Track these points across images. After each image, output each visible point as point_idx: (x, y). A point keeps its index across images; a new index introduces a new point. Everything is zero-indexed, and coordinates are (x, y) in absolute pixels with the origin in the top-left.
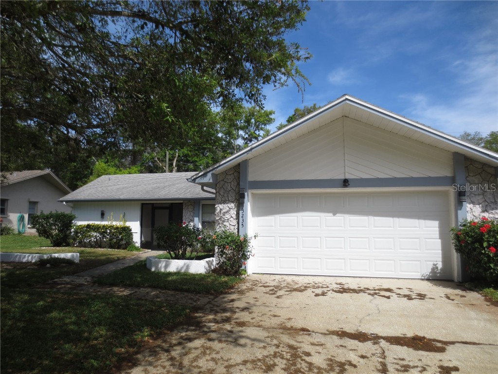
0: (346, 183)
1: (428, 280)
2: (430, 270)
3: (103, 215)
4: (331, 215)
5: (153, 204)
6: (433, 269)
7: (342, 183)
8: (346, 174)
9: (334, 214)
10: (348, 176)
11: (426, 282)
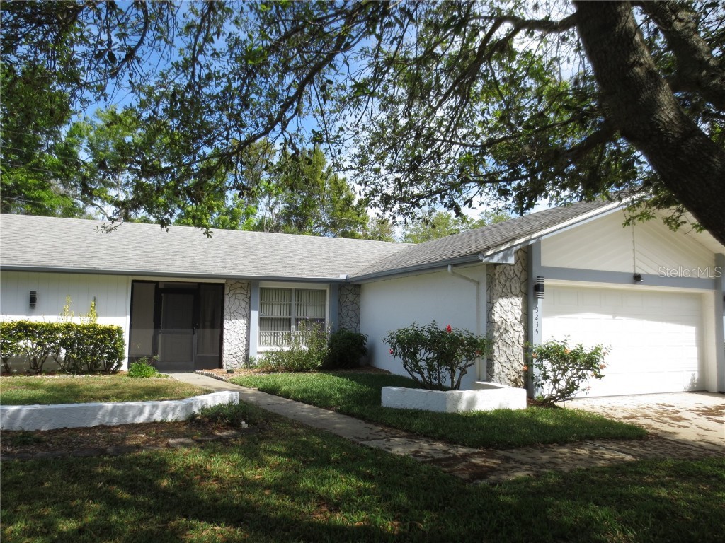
0: (637, 278)
1: (689, 392)
2: (690, 382)
3: (33, 300)
4: (611, 317)
5: (157, 283)
6: (692, 380)
7: (632, 278)
8: (637, 268)
9: (614, 317)
10: (639, 271)
11: (688, 394)
